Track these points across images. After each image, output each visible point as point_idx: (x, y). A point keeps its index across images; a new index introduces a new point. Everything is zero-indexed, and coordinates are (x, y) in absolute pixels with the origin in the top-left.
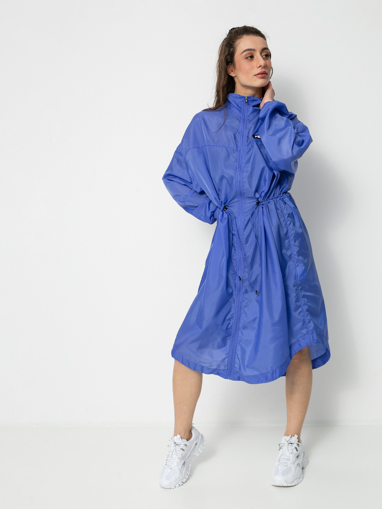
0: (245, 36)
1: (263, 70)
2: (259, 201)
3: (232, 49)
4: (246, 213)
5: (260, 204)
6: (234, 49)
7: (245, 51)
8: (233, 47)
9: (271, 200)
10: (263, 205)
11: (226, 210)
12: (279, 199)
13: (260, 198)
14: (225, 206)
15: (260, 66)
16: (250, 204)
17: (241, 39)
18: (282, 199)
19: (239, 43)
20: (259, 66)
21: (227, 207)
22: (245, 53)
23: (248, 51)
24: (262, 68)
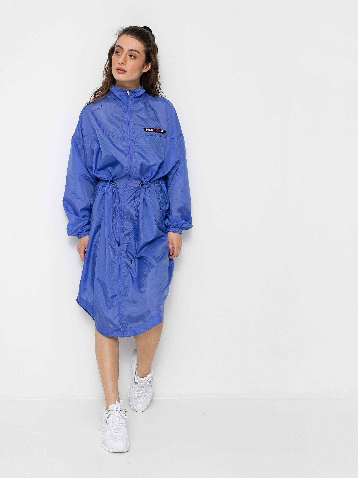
2: (143, 183)
4: (129, 190)
5: (143, 186)
9: (152, 185)
10: (145, 187)
11: (112, 183)
12: (158, 185)
13: (145, 181)
14: (112, 180)
16: (134, 184)
18: (160, 184)
21: (114, 181)
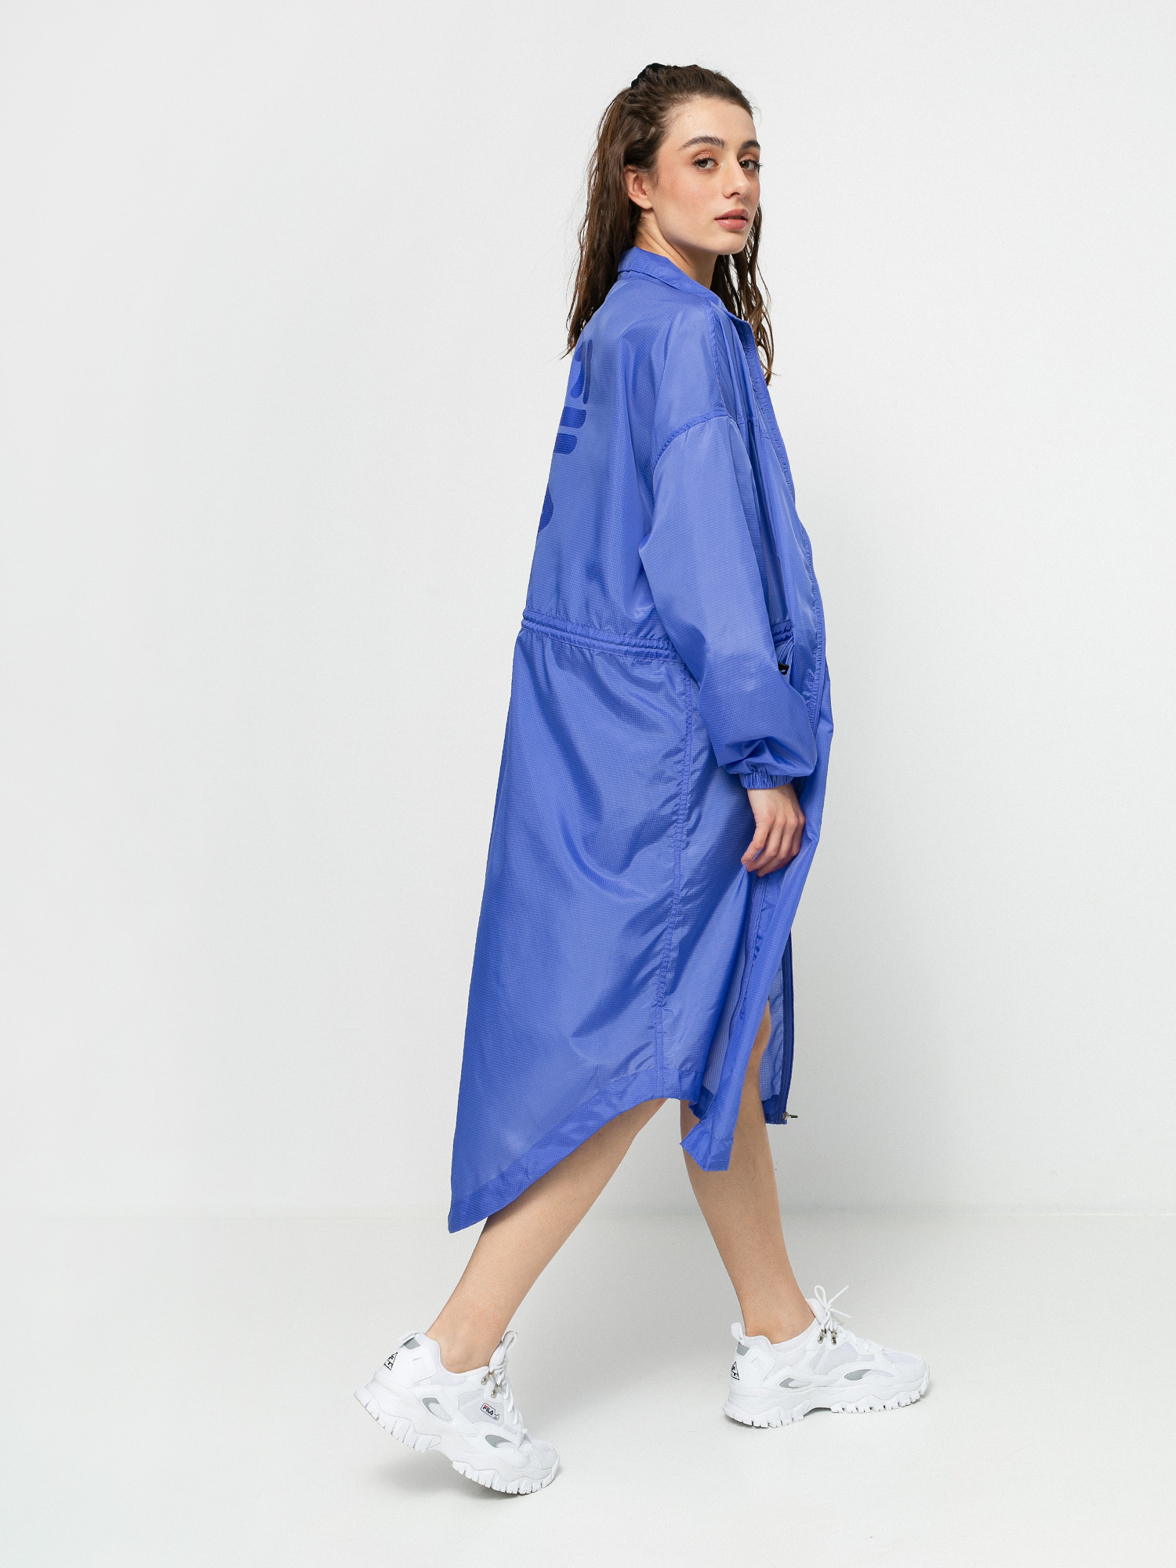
0: (698, 96)
1: (741, 207)
3: (653, 130)
6: (660, 129)
7: (695, 141)
8: (659, 125)
15: (733, 194)
17: (687, 105)
19: (678, 116)
20: (730, 191)
22: (694, 148)
23: (705, 142)
24: (739, 200)
